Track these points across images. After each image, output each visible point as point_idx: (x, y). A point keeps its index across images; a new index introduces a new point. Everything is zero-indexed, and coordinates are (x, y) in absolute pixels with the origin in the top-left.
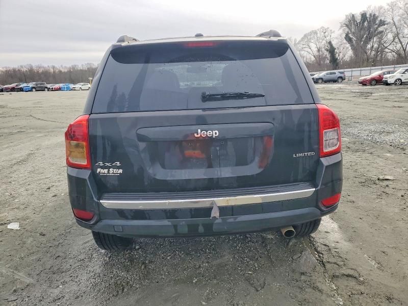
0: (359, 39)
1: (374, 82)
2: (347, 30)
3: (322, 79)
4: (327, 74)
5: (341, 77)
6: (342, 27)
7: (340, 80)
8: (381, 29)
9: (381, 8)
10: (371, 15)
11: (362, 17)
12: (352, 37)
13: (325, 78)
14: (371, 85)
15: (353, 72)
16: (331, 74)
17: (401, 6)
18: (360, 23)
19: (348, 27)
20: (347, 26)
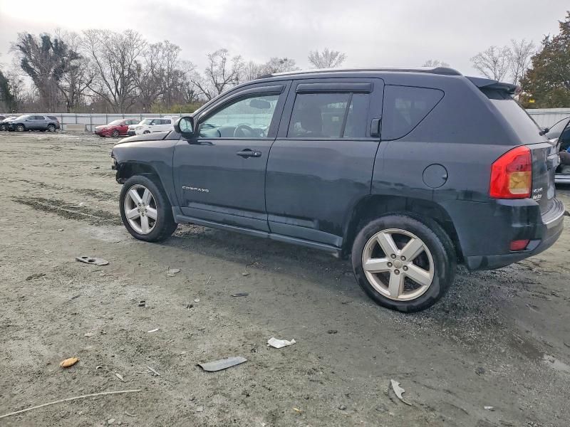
0: (45, 72)
1: (115, 134)
2: (22, 55)
3: (22, 124)
4: (30, 118)
5: (53, 124)
6: (13, 49)
7: (52, 129)
8: (73, 63)
9: (74, 35)
10: (56, 41)
11: (43, 41)
12: (33, 67)
13: (27, 124)
14: (113, 137)
15: (64, 118)
16: (36, 118)
17: (101, 39)
18: (42, 48)
19: (25, 52)
20: (22, 49)
